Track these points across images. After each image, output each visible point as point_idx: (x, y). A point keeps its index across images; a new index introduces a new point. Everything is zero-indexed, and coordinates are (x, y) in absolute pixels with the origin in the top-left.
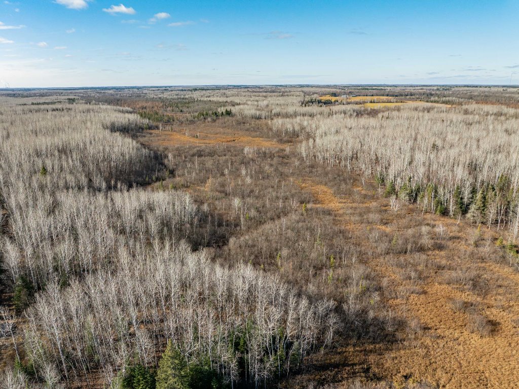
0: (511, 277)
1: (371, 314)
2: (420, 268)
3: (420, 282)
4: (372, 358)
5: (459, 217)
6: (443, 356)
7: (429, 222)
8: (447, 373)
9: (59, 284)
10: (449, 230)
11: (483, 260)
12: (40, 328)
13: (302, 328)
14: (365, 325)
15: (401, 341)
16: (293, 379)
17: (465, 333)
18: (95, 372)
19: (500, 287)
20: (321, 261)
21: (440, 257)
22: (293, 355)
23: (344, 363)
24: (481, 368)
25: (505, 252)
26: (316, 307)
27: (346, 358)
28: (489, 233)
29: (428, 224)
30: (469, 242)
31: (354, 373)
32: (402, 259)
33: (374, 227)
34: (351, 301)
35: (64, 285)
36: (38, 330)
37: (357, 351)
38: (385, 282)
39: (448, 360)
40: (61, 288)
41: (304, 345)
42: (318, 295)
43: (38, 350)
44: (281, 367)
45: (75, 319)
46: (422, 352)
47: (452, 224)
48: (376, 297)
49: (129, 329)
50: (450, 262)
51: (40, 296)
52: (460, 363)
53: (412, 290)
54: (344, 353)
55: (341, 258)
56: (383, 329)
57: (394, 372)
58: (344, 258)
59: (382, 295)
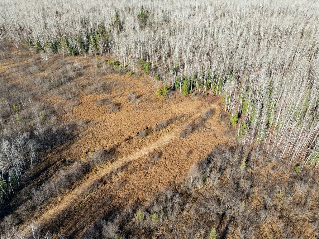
0: (119, 78)
1: (54, 129)
2: (73, 91)
3: (76, 98)
4: (64, 153)
5: (85, 54)
6: (101, 132)
7: (69, 62)
8: (105, 139)
10: (82, 63)
11: (104, 74)
13: (11, 160)
14: (53, 137)
15: (77, 136)
16: (19, 194)
17: (108, 115)
19: (116, 85)
20: (6, 111)
21: (82, 80)
22: (12, 180)
23: (49, 165)
24: (119, 129)
25: (113, 67)
26: (15, 142)
27: (49, 162)
28: (103, 59)
29: (69, 63)
30: (95, 67)
31: (57, 167)
32: (61, 89)
33: (36, 75)
34: (38, 127)
37: (54, 154)
38: (55, 107)
39: (104, 133)
41: (17, 169)
42: (13, 134)
44: (6, 192)
46: (90, 135)
47: (82, 60)
48: (53, 118)
50: (88, 81)
52: (110, 131)
53: (73, 105)
54: (46, 159)
55: (20, 104)
56: (64, 134)
57: (80, 154)
58: (23, 102)
59: (56, 115)
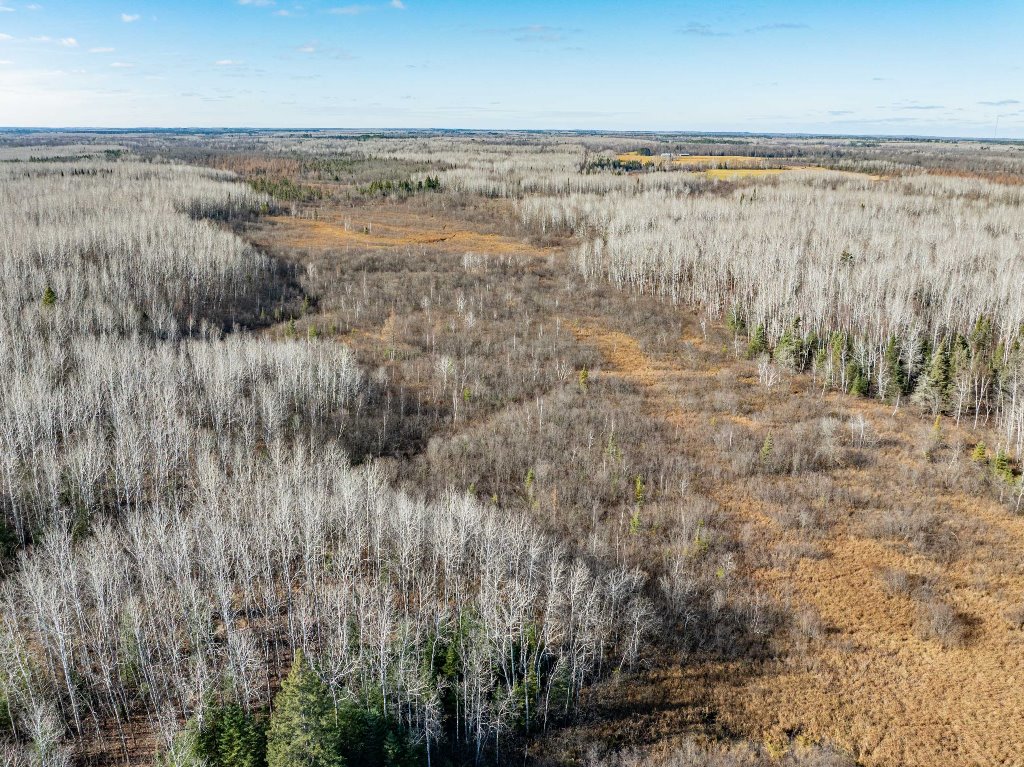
0: (1003, 524)
1: (719, 600)
2: (818, 504)
3: (819, 533)
4: (720, 692)
5: (897, 399)
6: (866, 688)
7: (837, 410)
8: (874, 724)
9: (70, 531)
10: (877, 427)
11: (945, 488)
12: (25, 625)
13: (576, 628)
14: (707, 621)
15: (780, 656)
16: (556, 736)
17: (912, 640)
18: (138, 721)
19: (982, 543)
20: (617, 488)
21: (859, 482)
22: (557, 684)
23: (661, 704)
24: (944, 714)
25: (989, 473)
26: (604, 584)
27: (667, 692)
28: (957, 433)
29: (834, 415)
30: (917, 452)
31: (683, 724)
32: (781, 485)
33: (724, 418)
34: (677, 569)
35: (82, 533)
36: (21, 628)
37: (691, 677)
38: (746, 533)
39: (876, 696)
40: (75, 540)
41: (580, 665)
42: (609, 557)
43: (19, 673)
44: (530, 710)
45: (101, 608)
46: (824, 679)
47: (883, 416)
48: (728, 563)
49: (215, 628)
50: (879, 492)
51: (29, 556)
52: (901, 704)
53: (802, 550)
54: (662, 681)
55: (656, 483)
56: (742, 631)
57: (766, 721)
58: (664, 481)
59: (741, 559)
